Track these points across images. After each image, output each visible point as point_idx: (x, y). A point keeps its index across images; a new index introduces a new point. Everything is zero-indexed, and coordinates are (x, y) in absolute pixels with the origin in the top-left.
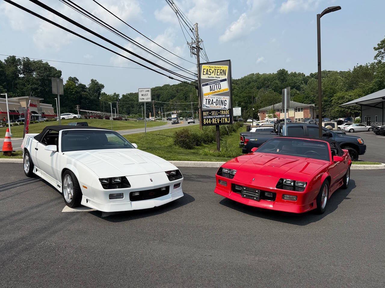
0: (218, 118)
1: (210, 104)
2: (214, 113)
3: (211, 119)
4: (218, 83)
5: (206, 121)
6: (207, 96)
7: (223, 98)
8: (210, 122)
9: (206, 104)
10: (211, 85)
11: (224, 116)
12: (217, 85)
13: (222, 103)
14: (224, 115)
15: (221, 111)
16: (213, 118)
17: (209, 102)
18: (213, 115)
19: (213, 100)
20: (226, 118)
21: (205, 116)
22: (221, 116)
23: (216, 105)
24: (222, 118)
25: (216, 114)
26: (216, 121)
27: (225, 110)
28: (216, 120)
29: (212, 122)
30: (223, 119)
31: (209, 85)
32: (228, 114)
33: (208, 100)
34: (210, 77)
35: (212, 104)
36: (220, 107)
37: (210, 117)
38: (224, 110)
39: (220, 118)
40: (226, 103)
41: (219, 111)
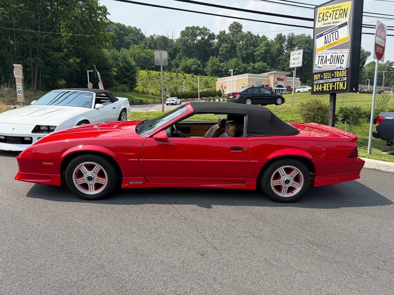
0: (331, 83)
1: (322, 64)
2: (326, 76)
3: (323, 84)
4: (335, 31)
5: (316, 88)
6: (320, 52)
7: (339, 52)
8: (321, 89)
9: (318, 64)
10: (326, 35)
11: (338, 79)
12: (334, 34)
13: (339, 59)
14: (339, 77)
15: (335, 72)
16: (325, 83)
17: (321, 60)
18: (325, 79)
19: (326, 56)
20: (341, 82)
21: (316, 80)
22: (334, 80)
23: (330, 64)
24: (337, 82)
25: (329, 77)
26: (328, 87)
27: (341, 71)
28: (329, 85)
29: (323, 89)
30: (337, 84)
31: (324, 35)
32: (344, 76)
33: (320, 58)
34: (326, 24)
35: (325, 63)
36: (335, 66)
37: (321, 81)
38: (339, 71)
39: (334, 83)
40: (343, 60)
41: (332, 72)
